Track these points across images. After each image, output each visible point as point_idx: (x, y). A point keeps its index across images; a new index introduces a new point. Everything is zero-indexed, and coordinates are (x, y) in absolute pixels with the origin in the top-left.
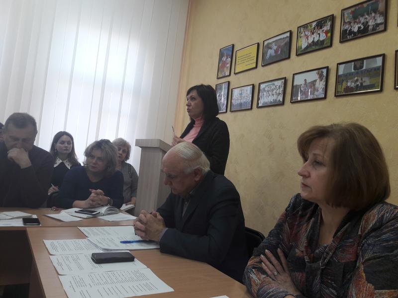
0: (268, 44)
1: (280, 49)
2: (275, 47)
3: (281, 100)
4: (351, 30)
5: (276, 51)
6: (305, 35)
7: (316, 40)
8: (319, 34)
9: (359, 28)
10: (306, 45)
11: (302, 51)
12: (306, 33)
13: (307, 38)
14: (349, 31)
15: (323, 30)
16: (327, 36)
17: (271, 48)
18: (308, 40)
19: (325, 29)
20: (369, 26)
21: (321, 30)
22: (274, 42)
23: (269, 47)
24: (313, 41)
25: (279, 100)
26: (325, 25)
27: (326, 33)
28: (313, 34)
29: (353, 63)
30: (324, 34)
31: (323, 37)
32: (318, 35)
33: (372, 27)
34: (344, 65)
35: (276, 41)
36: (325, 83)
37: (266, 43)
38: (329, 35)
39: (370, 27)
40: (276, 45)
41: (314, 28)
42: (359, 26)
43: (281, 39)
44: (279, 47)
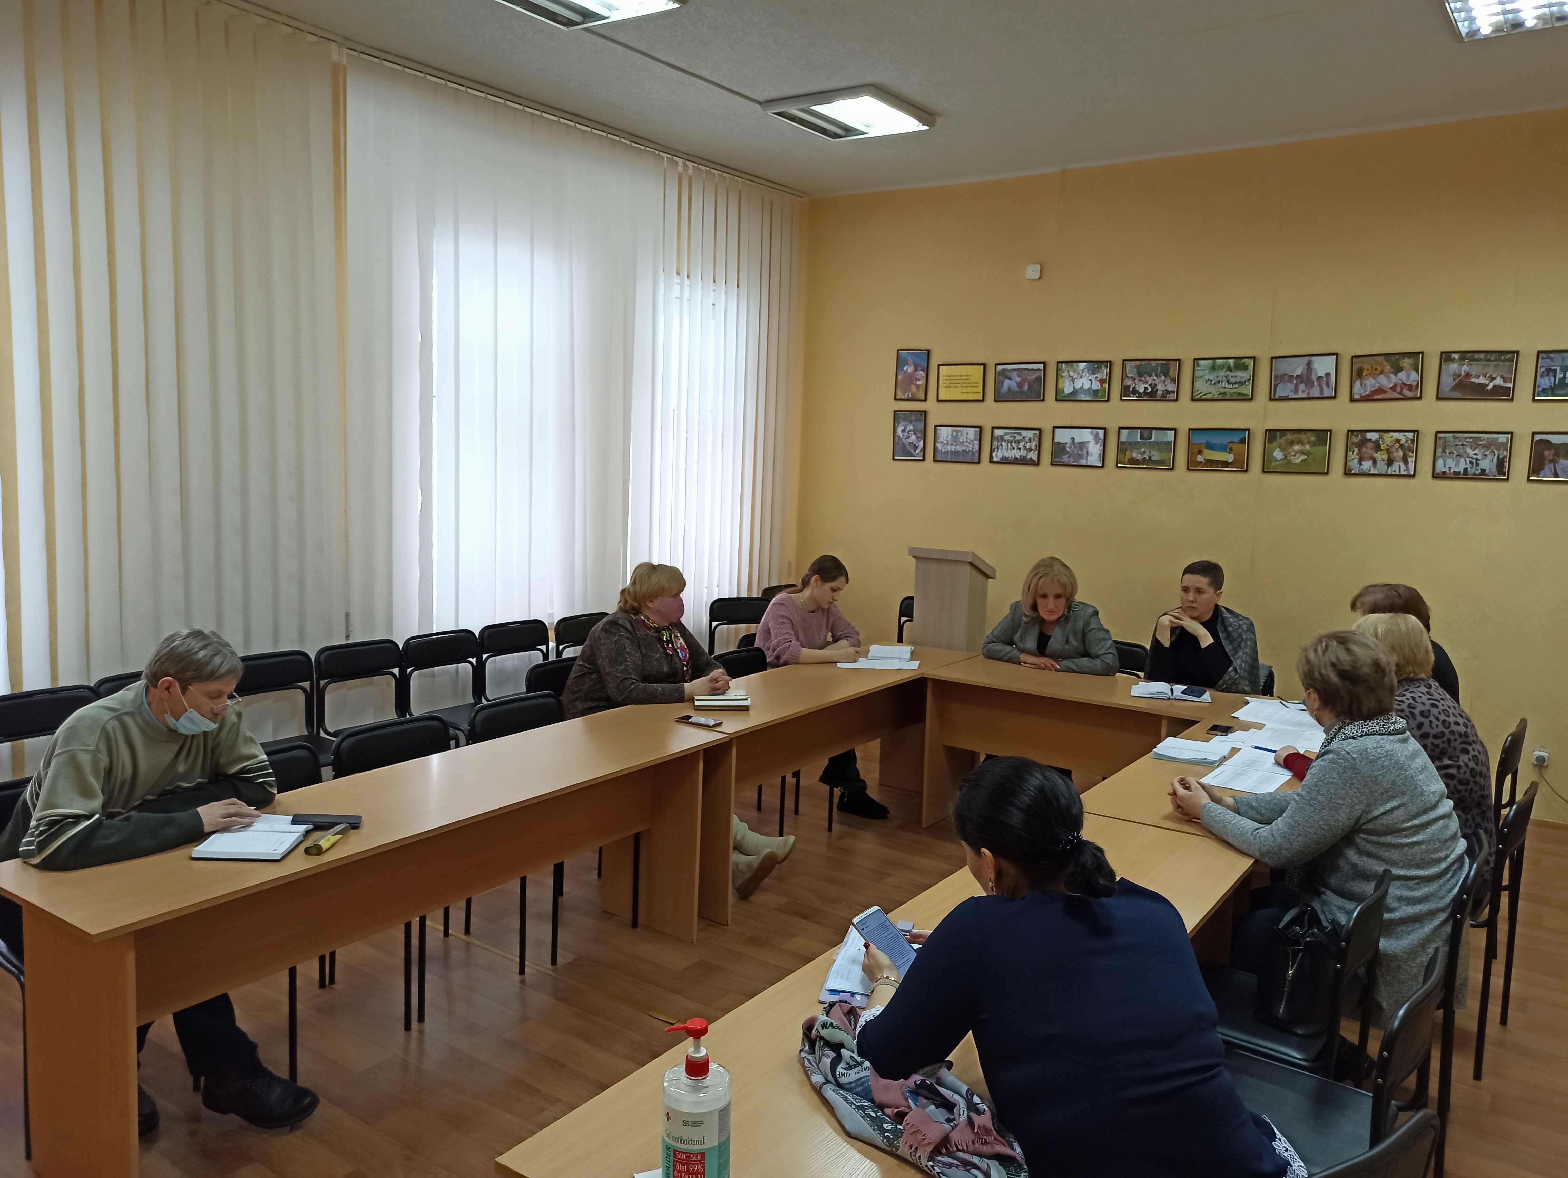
0: (1003, 370)
1: (1027, 384)
2: (1018, 379)
3: (1035, 458)
4: (1134, 388)
5: (1020, 385)
6: (1069, 376)
7: (1086, 387)
8: (1091, 380)
9: (1146, 389)
10: (1071, 390)
11: (1065, 396)
12: (1071, 373)
13: (1073, 380)
14: (1133, 389)
15: (1096, 377)
16: (1102, 386)
17: (1010, 379)
18: (1073, 383)
19: (1099, 376)
20: (1157, 390)
21: (1092, 377)
22: (1015, 370)
23: (1005, 374)
24: (1082, 388)
25: (1031, 458)
26: (1098, 372)
27: (1102, 381)
28: (1081, 378)
29: (1139, 431)
30: (1098, 383)
31: (1096, 386)
32: (1090, 382)
33: (1162, 392)
34: (1127, 430)
35: (1019, 369)
36: (1102, 447)
37: (1000, 368)
38: (1106, 385)
39: (1158, 392)
40: (1018, 376)
41: (1083, 370)
42: (1146, 386)
43: (1028, 369)
44: (1024, 380)
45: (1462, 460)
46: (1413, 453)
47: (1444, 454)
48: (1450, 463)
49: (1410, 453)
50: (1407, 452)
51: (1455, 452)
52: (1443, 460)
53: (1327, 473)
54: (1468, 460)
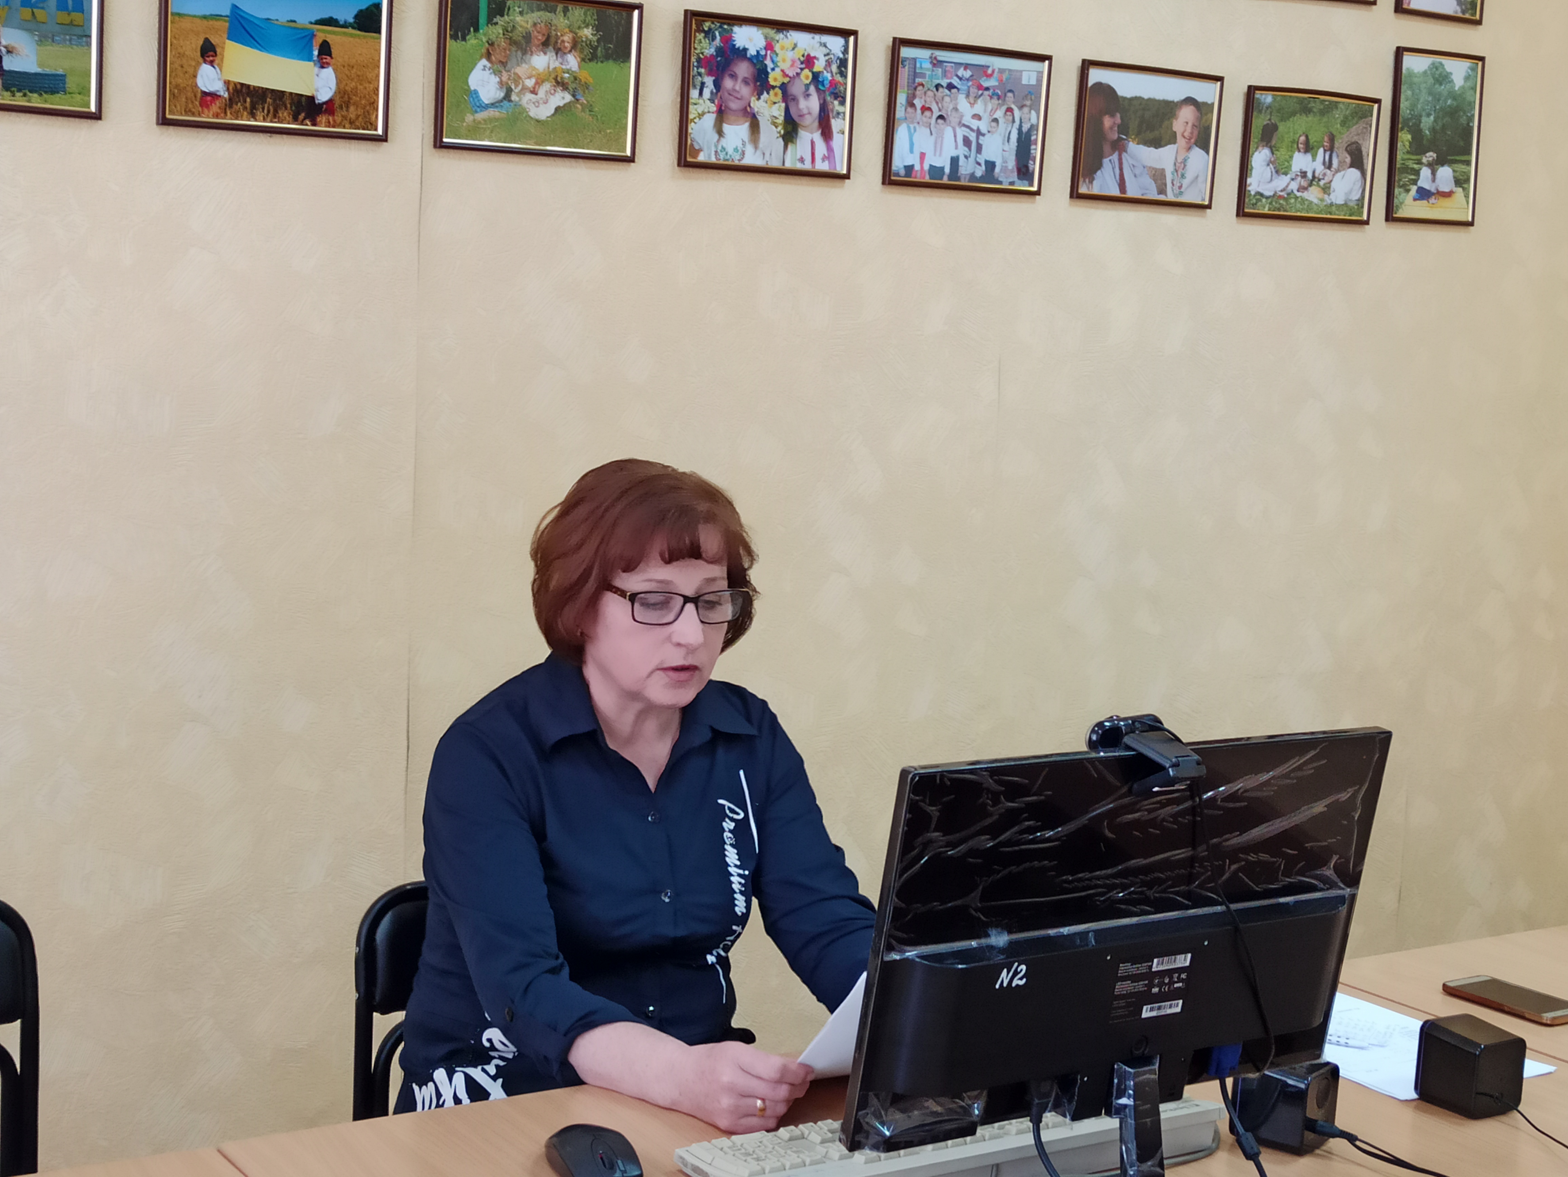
45: (948, 132)
46: (843, 103)
47: (910, 110)
48: (924, 140)
49: (836, 103)
50: (828, 98)
51: (934, 107)
52: (909, 127)
53: (631, 160)
54: (961, 132)
